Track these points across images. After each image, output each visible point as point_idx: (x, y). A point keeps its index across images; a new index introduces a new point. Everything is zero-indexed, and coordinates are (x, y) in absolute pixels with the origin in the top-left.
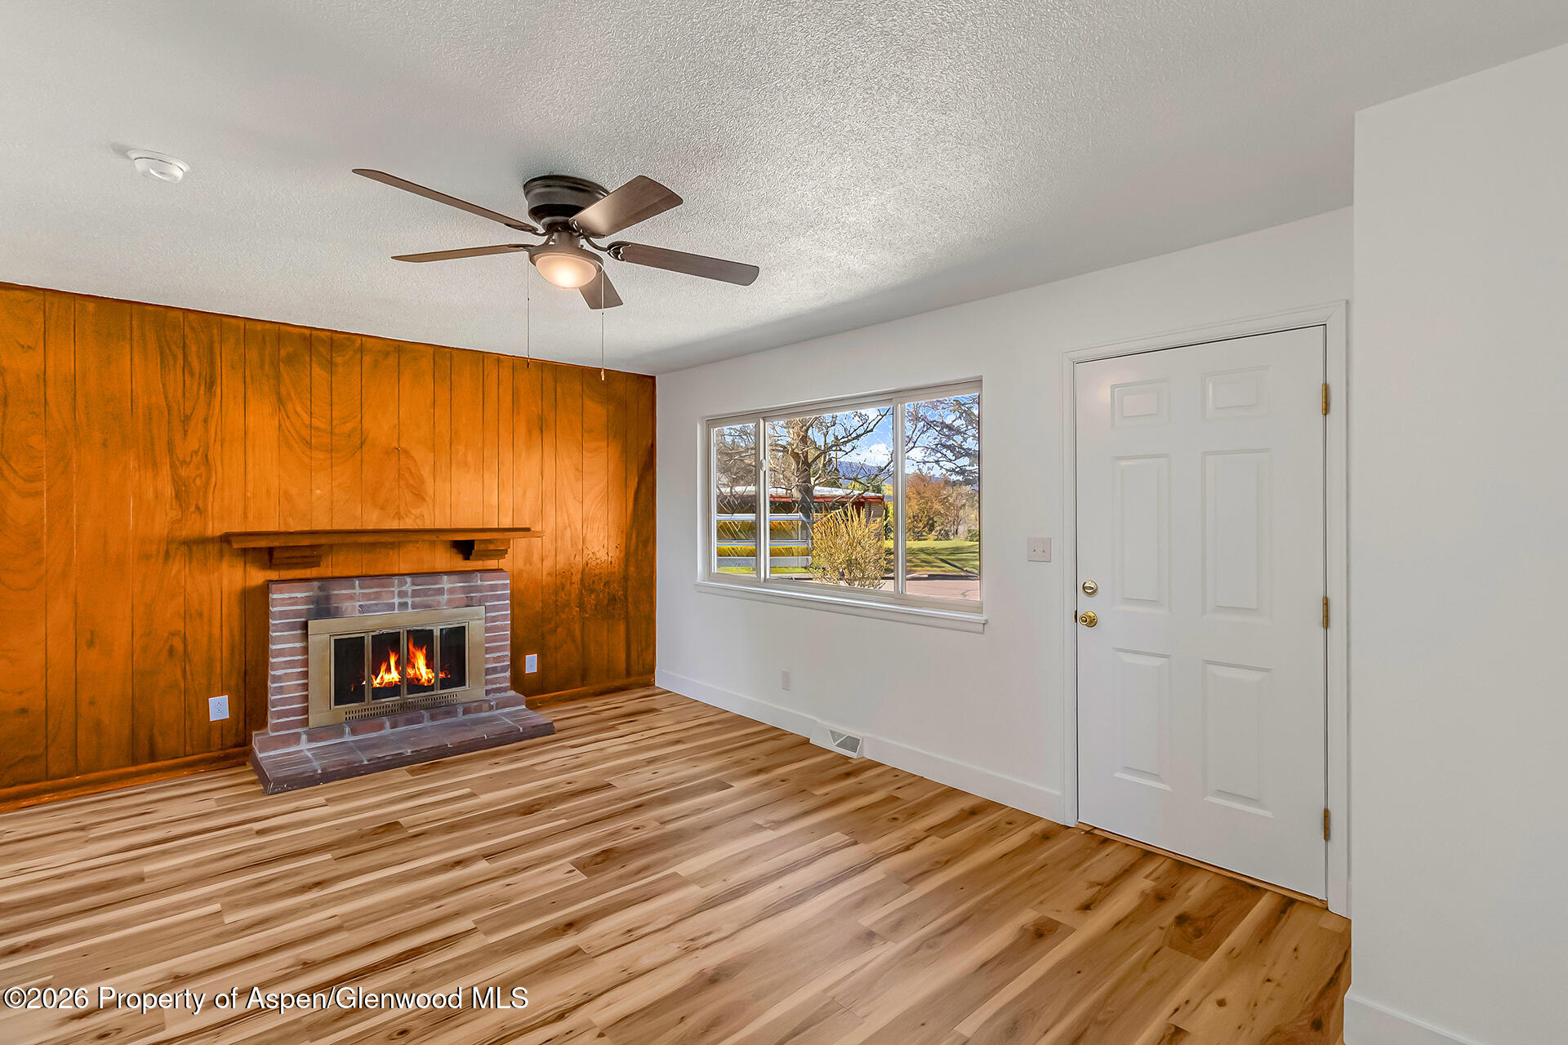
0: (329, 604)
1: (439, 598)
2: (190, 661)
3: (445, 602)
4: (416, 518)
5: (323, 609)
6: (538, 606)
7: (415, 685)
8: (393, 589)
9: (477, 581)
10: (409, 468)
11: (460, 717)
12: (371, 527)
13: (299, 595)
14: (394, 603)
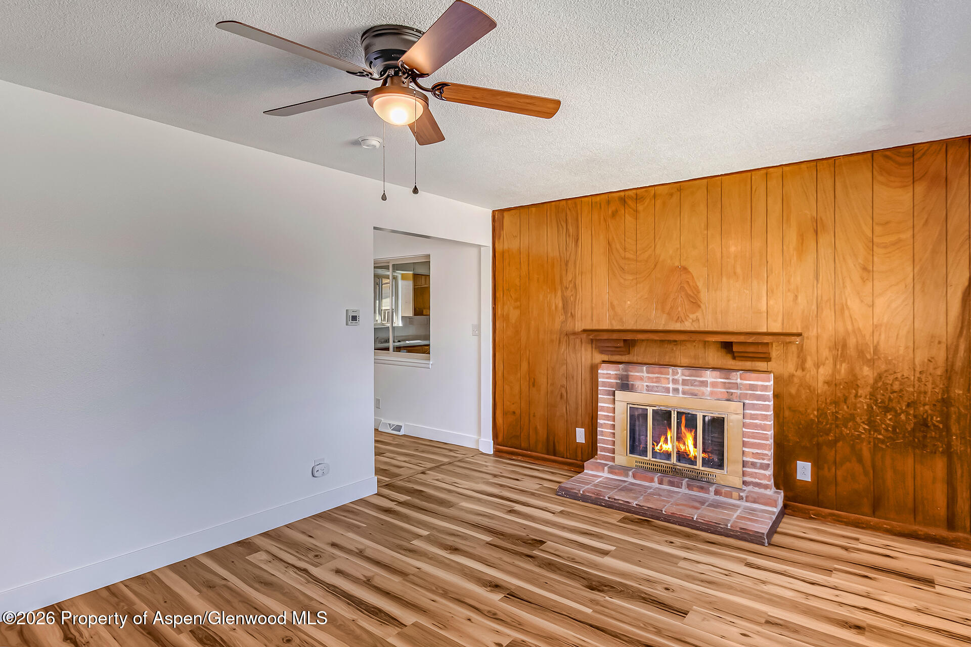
0: (628, 381)
1: (703, 389)
2: (569, 404)
3: (708, 393)
4: (693, 321)
5: (625, 385)
6: (813, 415)
7: (682, 456)
8: (668, 377)
9: (737, 380)
10: (688, 282)
11: (711, 496)
12: (661, 328)
13: (612, 373)
14: (669, 387)
